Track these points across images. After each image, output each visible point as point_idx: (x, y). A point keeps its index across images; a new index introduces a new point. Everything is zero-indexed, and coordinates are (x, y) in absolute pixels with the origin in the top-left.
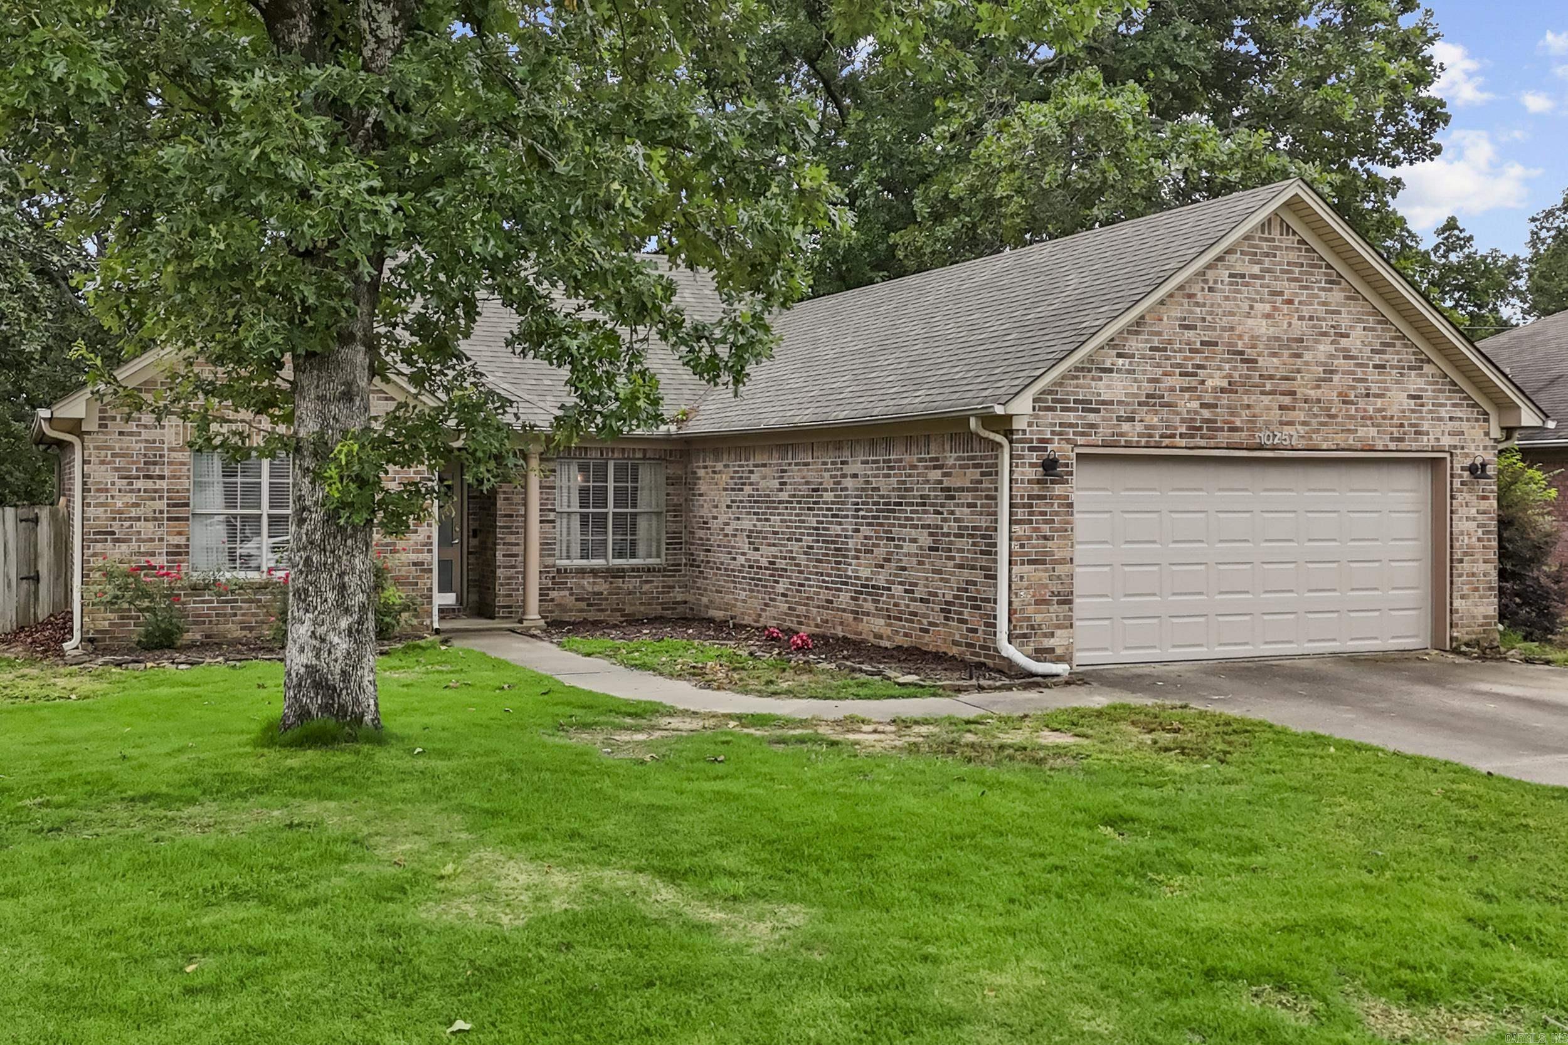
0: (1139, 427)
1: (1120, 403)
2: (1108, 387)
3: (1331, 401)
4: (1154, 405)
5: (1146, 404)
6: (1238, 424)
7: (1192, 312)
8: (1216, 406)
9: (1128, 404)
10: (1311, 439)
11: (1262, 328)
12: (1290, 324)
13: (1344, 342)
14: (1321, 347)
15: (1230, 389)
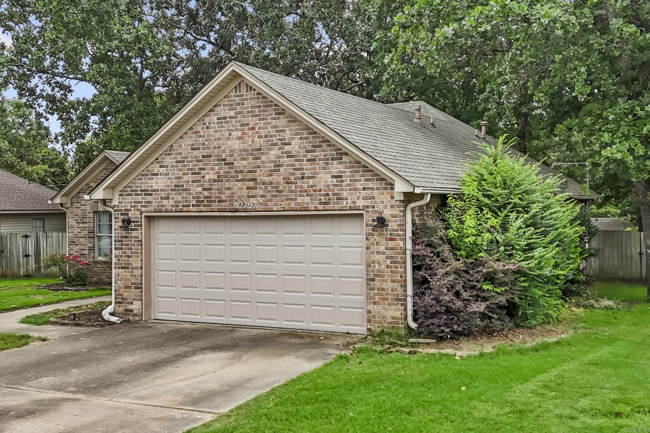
0: (171, 202)
1: (162, 190)
2: (156, 183)
3: (278, 183)
4: (179, 190)
5: (175, 190)
6: (224, 198)
7: (196, 141)
8: (211, 189)
9: (165, 190)
10: (266, 205)
11: (236, 145)
12: (253, 141)
13: (287, 148)
14: (272, 152)
15: (219, 179)
